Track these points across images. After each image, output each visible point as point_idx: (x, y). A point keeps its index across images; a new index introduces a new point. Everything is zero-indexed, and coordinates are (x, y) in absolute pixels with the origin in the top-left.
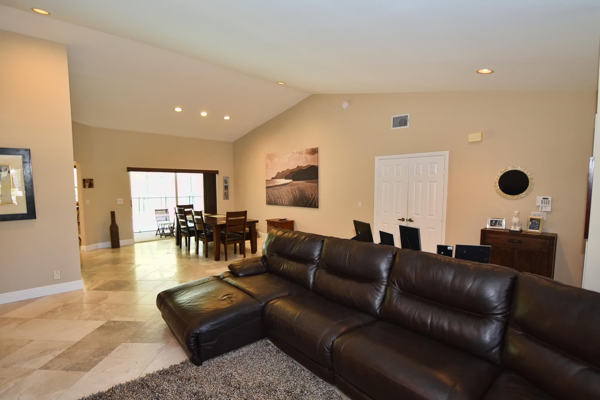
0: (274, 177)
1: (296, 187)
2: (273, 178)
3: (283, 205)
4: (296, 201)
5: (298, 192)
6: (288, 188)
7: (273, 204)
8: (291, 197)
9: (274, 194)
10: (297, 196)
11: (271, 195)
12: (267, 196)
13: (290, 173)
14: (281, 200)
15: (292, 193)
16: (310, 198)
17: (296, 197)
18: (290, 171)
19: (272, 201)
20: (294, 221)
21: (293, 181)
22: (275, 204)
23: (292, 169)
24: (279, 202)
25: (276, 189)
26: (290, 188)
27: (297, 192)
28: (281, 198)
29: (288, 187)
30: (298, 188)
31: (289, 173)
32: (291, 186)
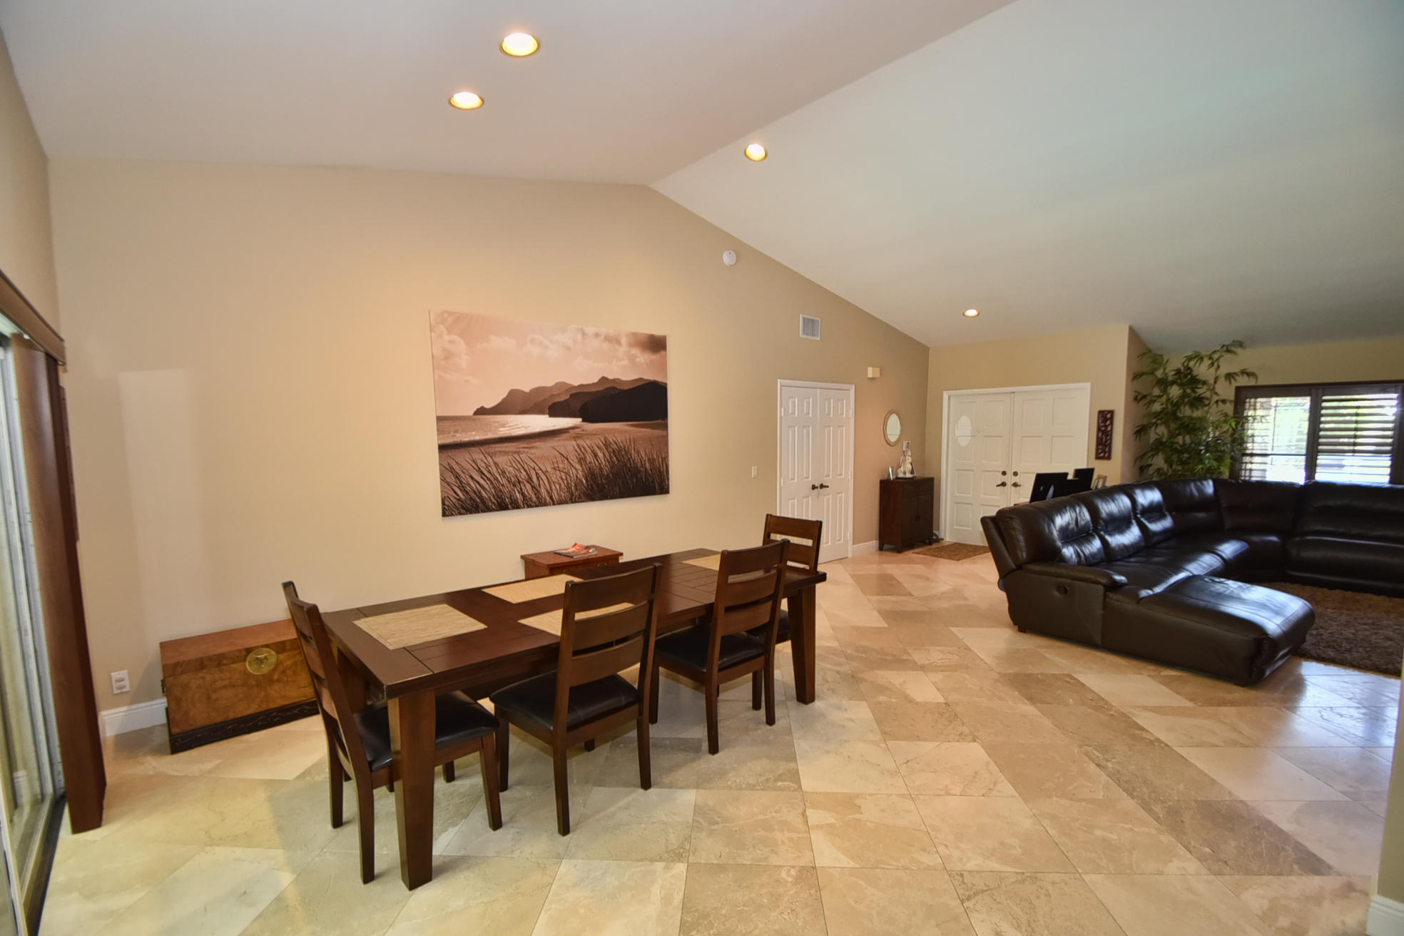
0: (488, 406)
1: (599, 441)
2: (481, 411)
3: (541, 503)
4: (598, 485)
5: (604, 455)
6: (567, 446)
7: (488, 509)
8: (578, 472)
9: (494, 470)
10: (601, 469)
11: (478, 478)
12: (452, 480)
13: (571, 395)
14: (533, 487)
15: (581, 460)
16: (646, 469)
17: (597, 471)
18: (574, 392)
19: (481, 497)
21: (583, 421)
22: (502, 507)
23: (581, 386)
24: (523, 494)
25: (506, 453)
26: (574, 443)
27: (600, 455)
28: (530, 480)
29: (563, 443)
30: (607, 444)
31: (568, 397)
32: (576, 438)
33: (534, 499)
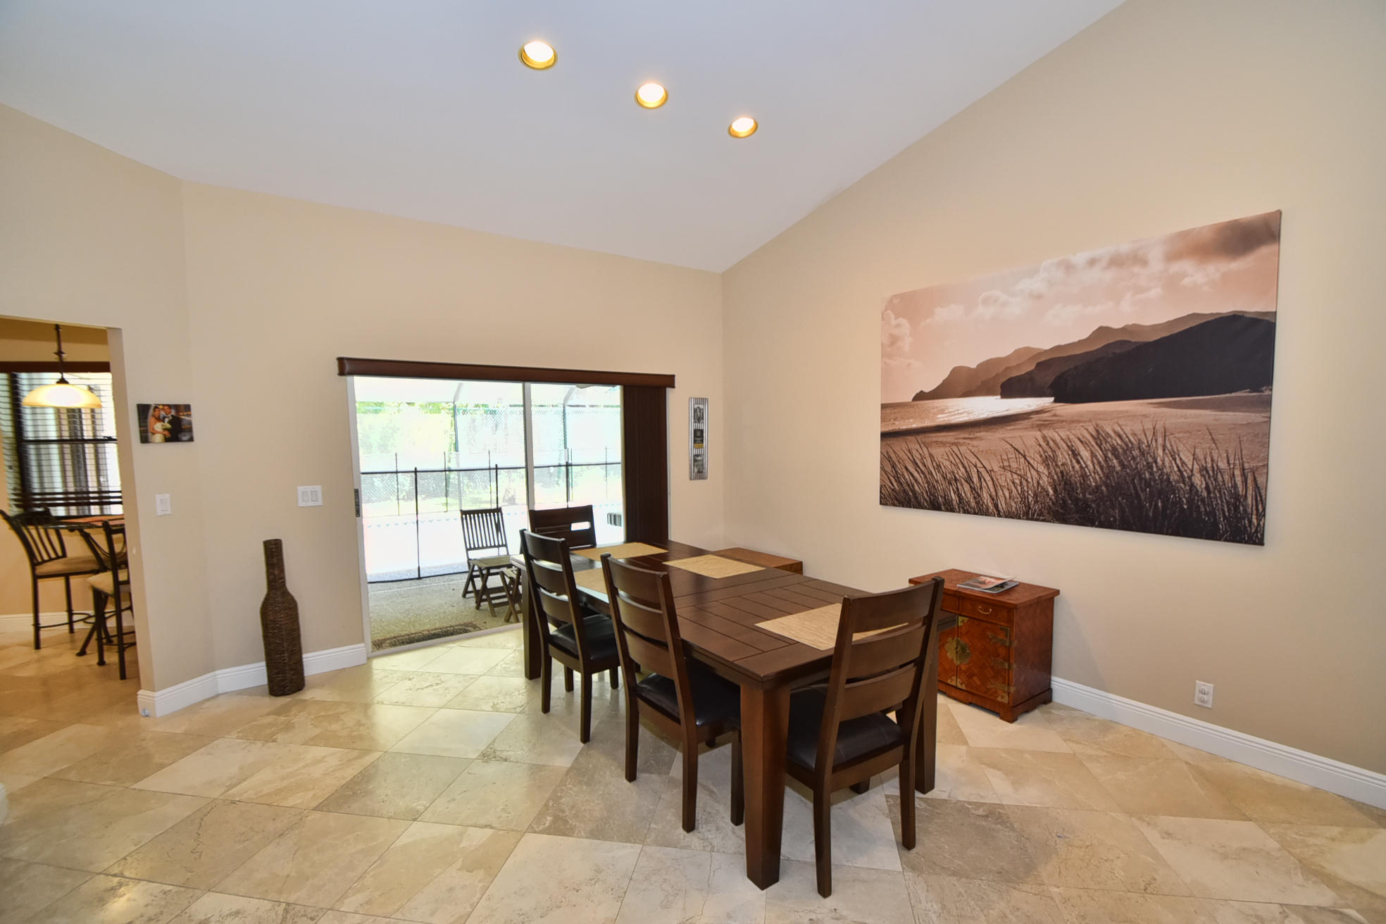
0: (927, 390)
1: (1086, 432)
2: (921, 396)
3: (981, 511)
4: (1076, 501)
5: (1093, 455)
6: (1028, 438)
7: (919, 506)
8: (1042, 477)
9: (929, 463)
10: (1084, 476)
11: (912, 469)
12: (889, 469)
13: (1039, 365)
14: (973, 489)
15: (1048, 460)
16: (1192, 486)
17: (1076, 479)
18: (1043, 359)
19: (913, 491)
20: (1057, 592)
21: (1055, 401)
22: (935, 506)
23: (1058, 348)
24: (959, 496)
25: (943, 444)
26: (1038, 435)
27: (1085, 454)
28: (969, 479)
29: (1017, 433)
30: (1099, 437)
31: (1033, 367)
32: (1040, 427)
33: (973, 504)
